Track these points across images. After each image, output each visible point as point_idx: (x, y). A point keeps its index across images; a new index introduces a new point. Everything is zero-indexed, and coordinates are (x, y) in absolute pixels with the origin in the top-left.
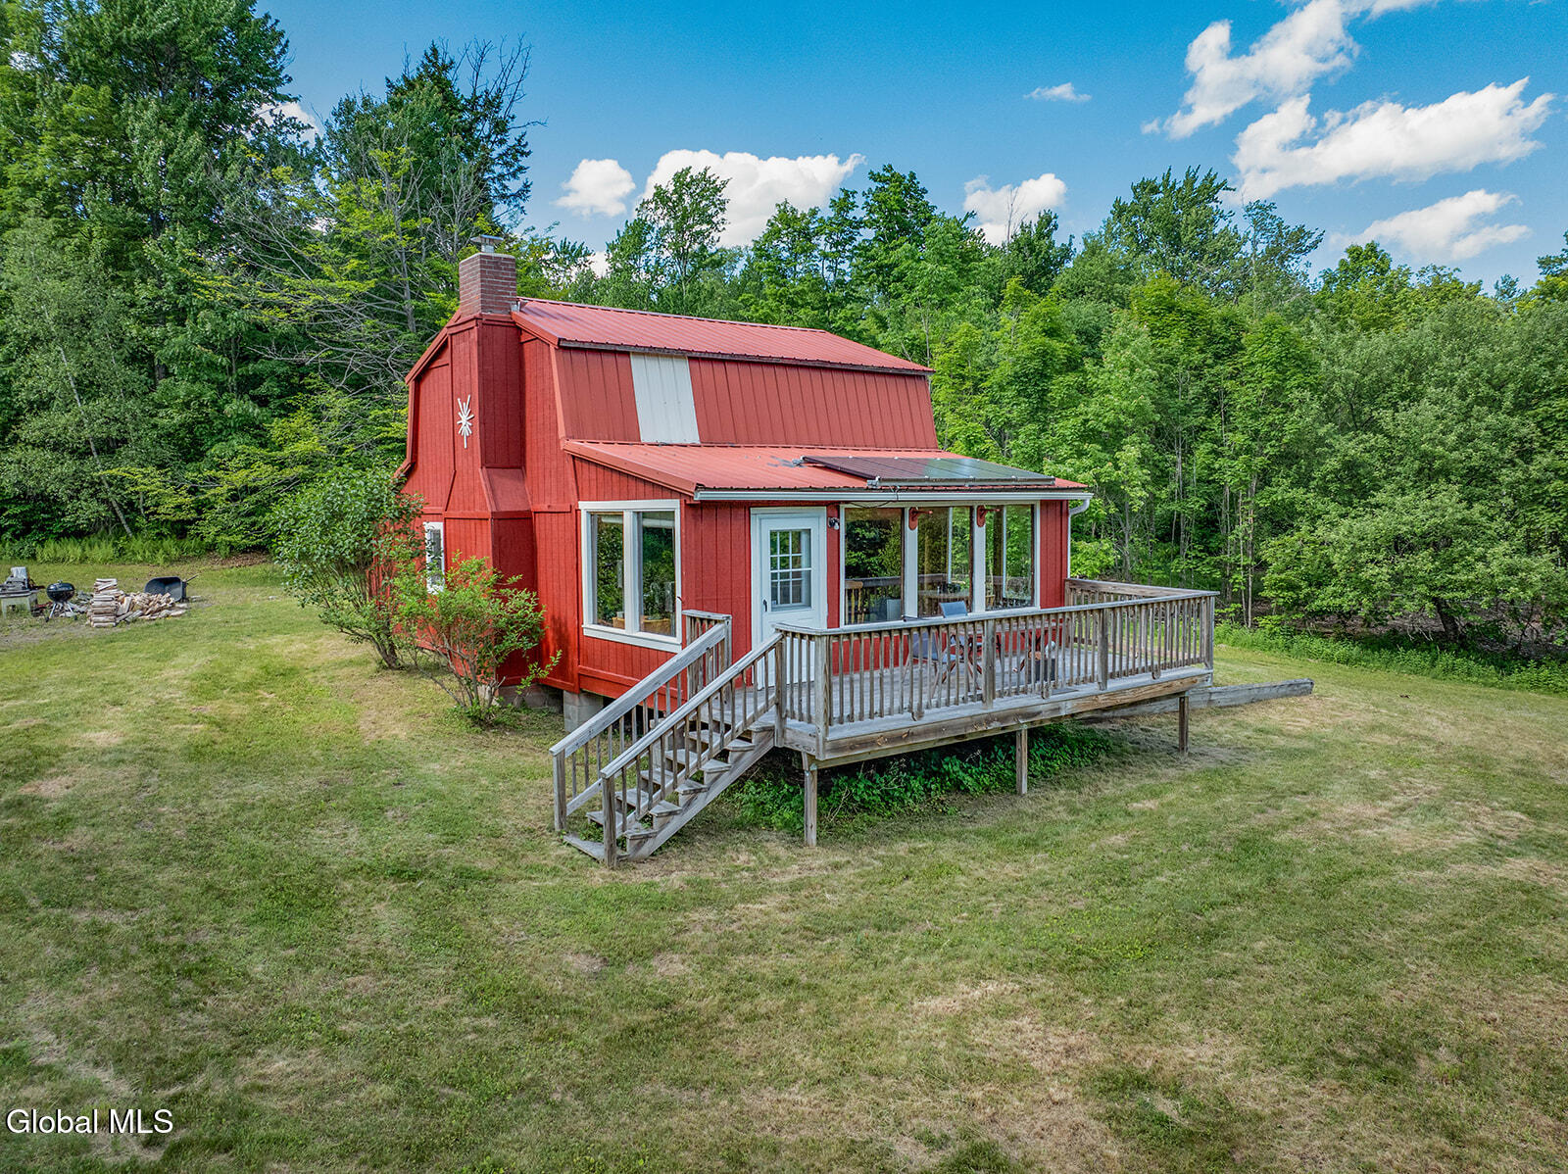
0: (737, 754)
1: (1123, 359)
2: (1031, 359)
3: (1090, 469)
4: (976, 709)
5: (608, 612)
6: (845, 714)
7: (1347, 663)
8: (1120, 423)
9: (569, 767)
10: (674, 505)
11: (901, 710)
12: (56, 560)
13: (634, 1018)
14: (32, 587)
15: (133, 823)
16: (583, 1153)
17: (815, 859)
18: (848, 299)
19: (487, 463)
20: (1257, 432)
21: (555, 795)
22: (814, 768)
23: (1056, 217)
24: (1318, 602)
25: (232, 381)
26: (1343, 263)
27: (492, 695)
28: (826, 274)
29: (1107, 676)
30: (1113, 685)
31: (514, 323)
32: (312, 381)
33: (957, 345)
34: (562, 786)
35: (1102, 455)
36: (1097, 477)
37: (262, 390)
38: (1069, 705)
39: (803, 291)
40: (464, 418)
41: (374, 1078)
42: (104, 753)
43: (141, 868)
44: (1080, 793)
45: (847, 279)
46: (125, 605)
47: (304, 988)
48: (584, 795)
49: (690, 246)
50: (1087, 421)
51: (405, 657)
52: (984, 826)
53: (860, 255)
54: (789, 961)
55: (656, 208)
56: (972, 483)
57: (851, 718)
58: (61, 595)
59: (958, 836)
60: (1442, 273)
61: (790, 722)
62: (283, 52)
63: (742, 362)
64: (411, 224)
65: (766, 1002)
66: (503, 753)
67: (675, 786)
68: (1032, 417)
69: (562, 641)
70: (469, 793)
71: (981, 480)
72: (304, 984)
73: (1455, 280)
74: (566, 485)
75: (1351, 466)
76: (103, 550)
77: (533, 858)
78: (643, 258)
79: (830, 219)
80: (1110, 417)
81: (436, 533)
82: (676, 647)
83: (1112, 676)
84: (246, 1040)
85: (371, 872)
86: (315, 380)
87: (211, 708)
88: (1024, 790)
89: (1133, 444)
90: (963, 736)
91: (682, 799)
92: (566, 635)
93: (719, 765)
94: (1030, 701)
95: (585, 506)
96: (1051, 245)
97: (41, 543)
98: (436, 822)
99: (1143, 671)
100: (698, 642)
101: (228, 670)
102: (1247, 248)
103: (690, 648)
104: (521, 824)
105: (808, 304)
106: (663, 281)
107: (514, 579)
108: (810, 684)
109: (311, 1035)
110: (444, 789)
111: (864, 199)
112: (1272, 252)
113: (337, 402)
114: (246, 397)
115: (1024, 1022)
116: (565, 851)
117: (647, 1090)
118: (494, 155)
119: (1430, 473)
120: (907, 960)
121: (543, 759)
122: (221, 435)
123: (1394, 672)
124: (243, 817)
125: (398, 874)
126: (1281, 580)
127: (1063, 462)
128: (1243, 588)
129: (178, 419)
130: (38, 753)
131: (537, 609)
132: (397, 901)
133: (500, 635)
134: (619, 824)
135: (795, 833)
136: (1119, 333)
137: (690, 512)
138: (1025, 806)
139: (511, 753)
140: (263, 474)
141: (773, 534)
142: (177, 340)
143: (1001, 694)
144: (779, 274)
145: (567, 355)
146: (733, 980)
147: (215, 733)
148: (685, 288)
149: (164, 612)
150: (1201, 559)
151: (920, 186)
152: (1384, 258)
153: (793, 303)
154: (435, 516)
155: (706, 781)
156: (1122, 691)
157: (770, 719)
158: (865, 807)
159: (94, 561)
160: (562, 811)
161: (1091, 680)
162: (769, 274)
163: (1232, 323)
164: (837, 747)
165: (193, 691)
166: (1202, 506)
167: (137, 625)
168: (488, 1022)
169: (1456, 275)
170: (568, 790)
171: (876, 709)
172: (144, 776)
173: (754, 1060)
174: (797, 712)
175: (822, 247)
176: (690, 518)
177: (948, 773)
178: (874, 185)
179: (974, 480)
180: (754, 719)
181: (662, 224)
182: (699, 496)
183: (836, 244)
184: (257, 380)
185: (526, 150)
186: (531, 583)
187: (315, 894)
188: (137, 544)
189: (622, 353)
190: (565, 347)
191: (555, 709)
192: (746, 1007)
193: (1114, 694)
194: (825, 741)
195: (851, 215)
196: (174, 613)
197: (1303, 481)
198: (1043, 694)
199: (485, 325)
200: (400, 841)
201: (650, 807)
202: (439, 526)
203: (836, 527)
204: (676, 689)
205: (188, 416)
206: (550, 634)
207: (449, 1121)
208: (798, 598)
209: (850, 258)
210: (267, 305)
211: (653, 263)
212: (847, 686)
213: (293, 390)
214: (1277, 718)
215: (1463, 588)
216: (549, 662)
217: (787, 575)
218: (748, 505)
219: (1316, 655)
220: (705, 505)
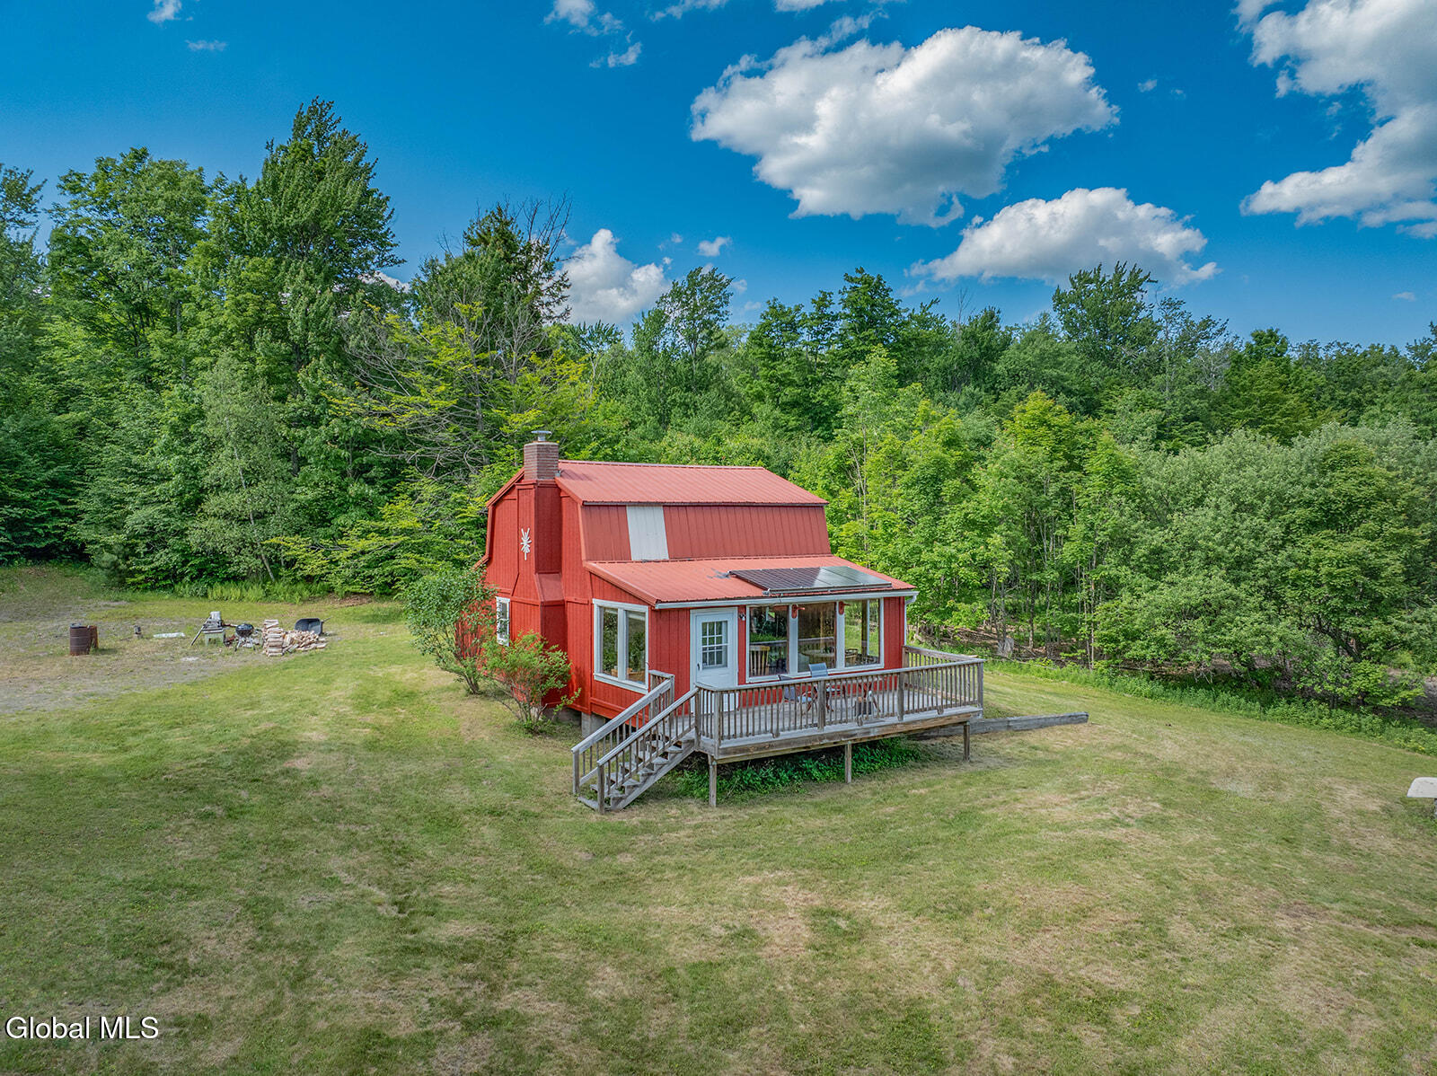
0: (673, 755)
1: (994, 470)
2: (928, 467)
3: (969, 549)
4: (814, 731)
5: (609, 667)
6: (731, 734)
7: (1151, 698)
8: (993, 515)
9: (581, 758)
10: (645, 609)
11: (766, 732)
12: (221, 599)
13: (604, 878)
14: (223, 625)
15: (351, 783)
16: (578, 923)
17: (713, 814)
19: (538, 571)
20: (1092, 524)
21: (573, 775)
22: (714, 763)
23: (999, 312)
24: (1131, 652)
25: (349, 468)
26: (1249, 346)
27: (539, 715)
29: (902, 712)
30: (907, 718)
31: (557, 486)
32: (411, 472)
34: (577, 770)
35: (979, 540)
36: (973, 556)
37: (372, 473)
38: (876, 730)
40: (525, 541)
41: (489, 895)
42: (319, 745)
43: (362, 806)
46: (287, 640)
47: (451, 861)
48: (589, 775)
50: (967, 514)
51: (482, 684)
52: (817, 800)
54: (684, 859)
55: (673, 301)
56: (832, 589)
57: (735, 736)
58: (246, 632)
59: (798, 805)
61: (703, 738)
62: (390, 217)
63: (697, 506)
64: (483, 356)
65: (669, 874)
66: (543, 749)
67: (637, 771)
68: (930, 510)
69: (581, 684)
70: (526, 772)
71: (838, 587)
72: (452, 859)
74: (586, 587)
75: (1157, 552)
76: (255, 592)
77: (560, 807)
78: (662, 340)
79: (811, 314)
80: (985, 511)
81: (504, 605)
82: (646, 691)
83: (907, 713)
84: (430, 879)
85: (478, 812)
87: (370, 718)
88: (849, 780)
89: (1000, 531)
90: (808, 747)
91: (641, 779)
92: (583, 678)
93: (663, 760)
94: (851, 726)
95: (596, 602)
97: (210, 585)
98: (509, 788)
99: (930, 709)
100: (655, 690)
101: (372, 692)
103: (652, 692)
104: (555, 790)
105: (794, 382)
106: (677, 361)
107: (554, 647)
108: (712, 714)
109: (459, 879)
110: (513, 770)
111: (840, 296)
112: (1184, 338)
113: (428, 487)
114: (362, 480)
115: (789, 888)
116: (578, 805)
117: (608, 905)
118: (543, 288)
120: (743, 861)
121: (568, 755)
122: (343, 508)
124: (408, 782)
125: (492, 813)
127: (949, 544)
128: (1087, 638)
129: (311, 495)
130: (284, 744)
131: (567, 662)
132: (491, 825)
133: (545, 678)
134: (606, 791)
135: (705, 798)
137: (654, 614)
138: (848, 790)
139: (550, 750)
141: (704, 625)
142: (313, 439)
143: (831, 723)
145: (589, 510)
146: (655, 865)
147: (377, 734)
148: (695, 365)
149: (313, 645)
151: (886, 287)
153: (782, 383)
154: (505, 594)
155: (655, 769)
156: (914, 722)
157: (692, 735)
158: (749, 787)
159: (249, 600)
160: (577, 784)
161: (892, 715)
164: (726, 751)
165: (356, 707)
167: (296, 655)
168: (539, 877)
170: (581, 773)
171: (750, 731)
172: (347, 759)
173: (657, 896)
174: (705, 733)
175: (805, 337)
176: (654, 619)
177: (806, 769)
178: (848, 285)
179: (833, 587)
180: (682, 735)
181: (677, 313)
182: (658, 606)
183: (816, 334)
185: (568, 284)
186: (564, 648)
187: (451, 821)
188: (279, 587)
189: (622, 507)
190: (586, 505)
191: (577, 723)
192: (658, 876)
193: (908, 723)
194: (719, 749)
195: (828, 311)
196: (319, 646)
197: (1125, 560)
198: (859, 723)
199: (540, 487)
200: (491, 797)
201: (623, 782)
202: (507, 601)
203: (744, 619)
204: (642, 716)
205: (319, 492)
206: (575, 677)
207: (522, 911)
208: (719, 662)
211: (669, 344)
212: (750, 715)
213: (394, 473)
214: (1051, 739)
216: (573, 695)
217: (713, 648)
218: (688, 610)
219: (1131, 691)
220: (660, 610)
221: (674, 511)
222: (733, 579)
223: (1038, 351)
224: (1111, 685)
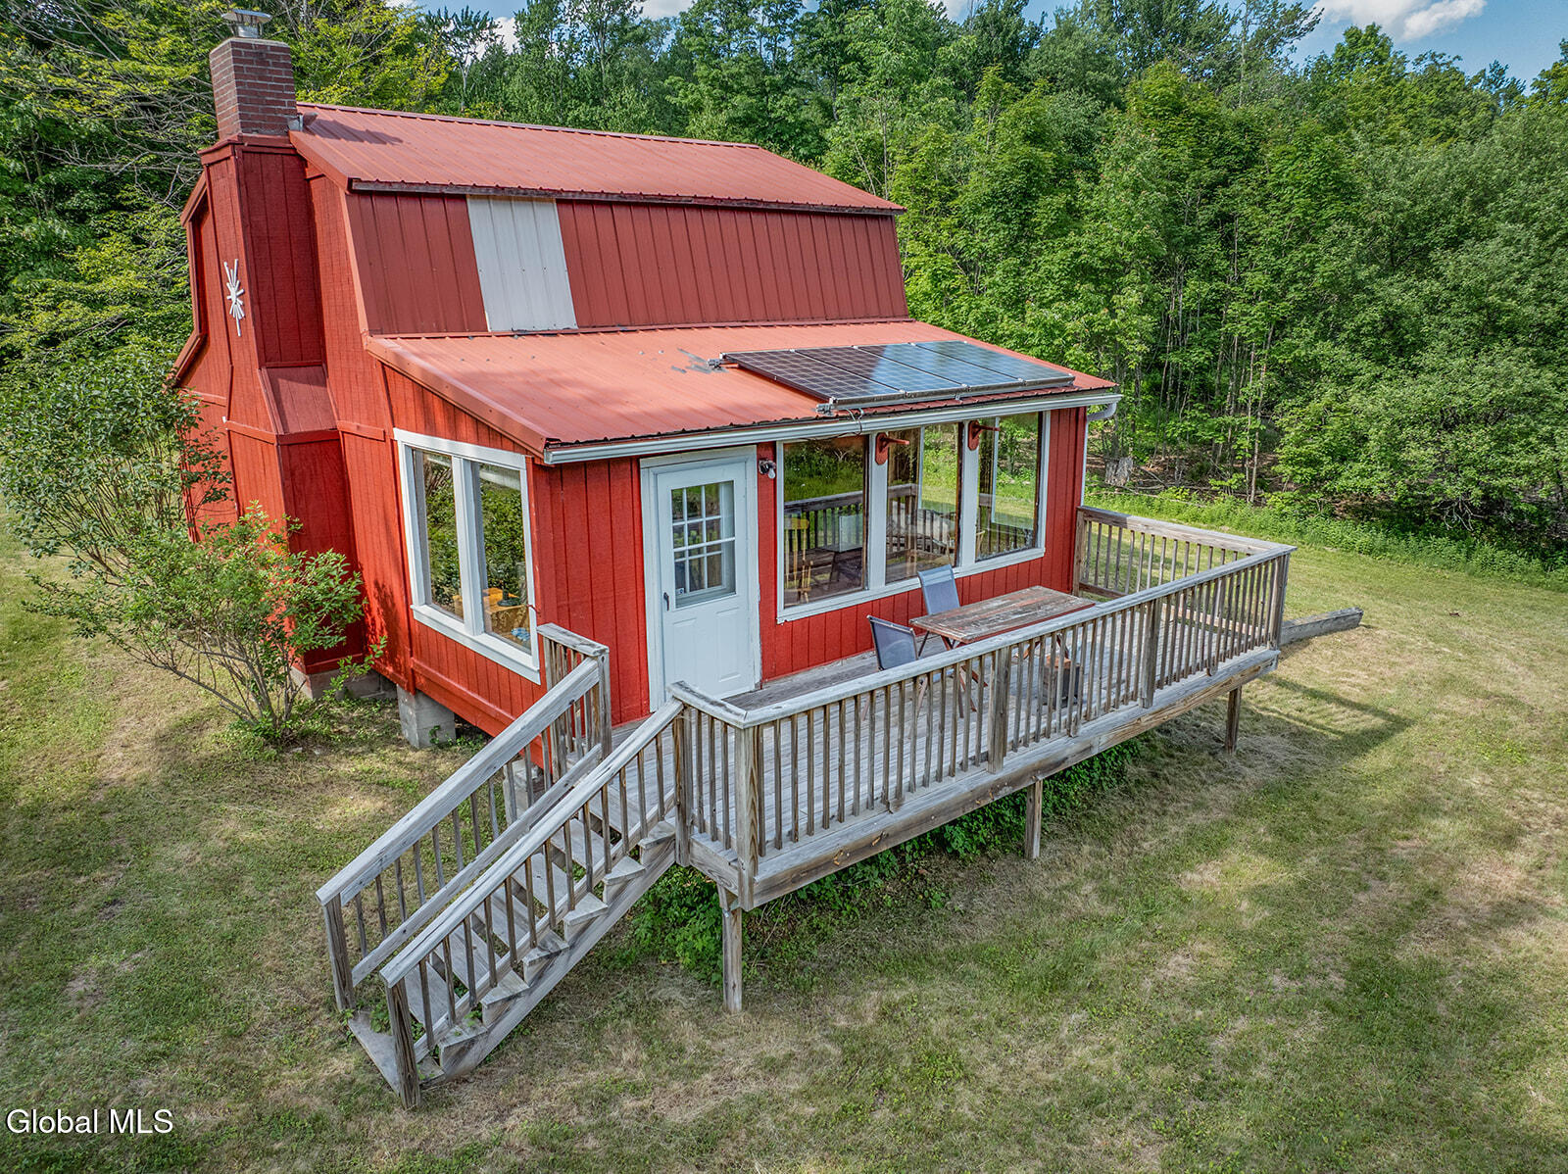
0: (615, 888)
1: (1125, 177)
2: (1013, 175)
3: (1081, 314)
4: (979, 776)
6: (785, 830)
7: (1369, 553)
8: (1116, 254)
10: (518, 461)
11: (870, 804)
18: (789, 82)
19: (266, 359)
22: (737, 907)
24: (1341, 481)
26: (1339, 48)
28: (764, 53)
29: (1154, 685)
30: (1160, 696)
31: (294, 149)
32: (131, 195)
33: (923, 151)
34: (340, 947)
35: (1098, 298)
36: (1090, 324)
38: (1102, 737)
39: (739, 74)
40: (233, 292)
44: (1110, 850)
45: (789, 59)
49: (608, 18)
50: (1077, 255)
53: (803, 32)
56: (964, 394)
57: (794, 836)
60: (1440, 61)
61: (697, 835)
63: (637, 205)
68: (1011, 249)
69: (389, 618)
71: (977, 389)
73: (1454, 70)
74: (377, 401)
75: (1393, 318)
78: (556, 31)
80: (1107, 251)
83: (1160, 683)
86: (133, 192)
88: (1036, 853)
89: (1132, 284)
92: (393, 611)
93: (588, 906)
94: (1052, 746)
95: (403, 437)
96: (1020, 26)
99: (1197, 666)
100: (556, 692)
102: (1237, 30)
103: (551, 695)
105: (745, 88)
106: (579, 61)
112: (1262, 36)
113: (160, 223)
114: (51, 214)
119: (1493, 329)
123: (1423, 564)
126: (1300, 455)
127: (1048, 305)
128: (1248, 455)
136: (1120, 144)
137: (542, 478)
138: (1038, 882)
140: (75, 313)
141: (675, 494)
143: (1015, 746)
144: (712, 55)
145: (366, 203)
148: (604, 67)
150: (1200, 420)
152: (1385, 44)
153: (727, 88)
155: (568, 934)
156: (1172, 702)
157: (668, 828)
160: (346, 980)
161: (1134, 697)
162: (699, 52)
163: (1248, 130)
164: (771, 885)
166: (1207, 359)
169: (1455, 65)
174: (708, 822)
175: (760, 21)
176: (545, 488)
179: (967, 390)
180: (642, 832)
182: (552, 458)
183: (775, 17)
184: (62, 191)
189: (455, 197)
190: (361, 192)
193: (1160, 710)
194: (751, 882)
198: (1071, 728)
199: (248, 155)
203: (771, 474)
208: (715, 582)
209: (792, 35)
210: (65, 94)
211: (566, 37)
214: (1324, 669)
215: (1518, 474)
217: (699, 551)
218: (634, 461)
219: (1336, 542)
220: (560, 467)
221: (584, 213)
222: (731, 374)
223: (1081, 45)
224: (1301, 533)
